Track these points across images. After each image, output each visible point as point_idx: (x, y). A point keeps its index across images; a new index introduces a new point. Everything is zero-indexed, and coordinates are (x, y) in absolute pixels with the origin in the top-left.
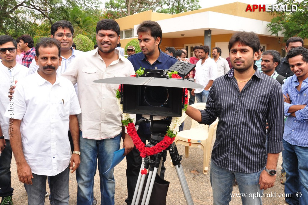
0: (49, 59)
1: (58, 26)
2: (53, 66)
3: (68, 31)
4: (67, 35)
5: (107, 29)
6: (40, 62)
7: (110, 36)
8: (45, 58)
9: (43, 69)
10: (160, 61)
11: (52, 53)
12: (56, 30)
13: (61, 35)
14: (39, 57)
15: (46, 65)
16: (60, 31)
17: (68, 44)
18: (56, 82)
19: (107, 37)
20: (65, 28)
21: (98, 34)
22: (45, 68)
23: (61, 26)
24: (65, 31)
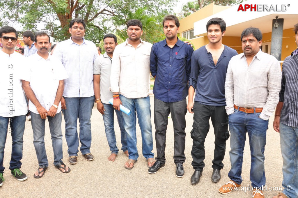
0: (44, 43)
1: (74, 22)
2: (46, 47)
3: (81, 25)
4: (81, 28)
5: (134, 25)
6: (38, 46)
7: (136, 29)
8: (41, 43)
9: (40, 50)
10: (178, 45)
11: (45, 40)
12: (73, 24)
13: (76, 27)
14: (37, 43)
15: (42, 47)
16: (76, 25)
17: (81, 34)
18: (48, 58)
19: (134, 30)
20: (79, 23)
21: (129, 28)
22: (41, 49)
23: (77, 21)
24: (79, 25)
